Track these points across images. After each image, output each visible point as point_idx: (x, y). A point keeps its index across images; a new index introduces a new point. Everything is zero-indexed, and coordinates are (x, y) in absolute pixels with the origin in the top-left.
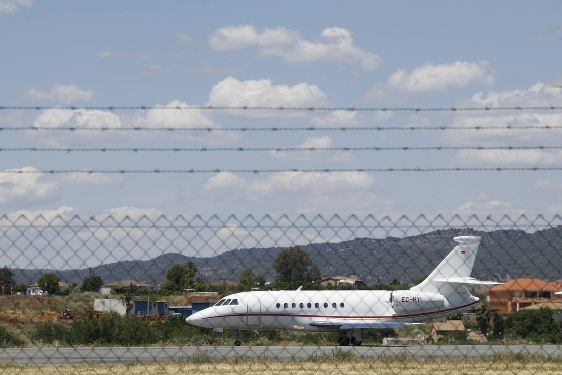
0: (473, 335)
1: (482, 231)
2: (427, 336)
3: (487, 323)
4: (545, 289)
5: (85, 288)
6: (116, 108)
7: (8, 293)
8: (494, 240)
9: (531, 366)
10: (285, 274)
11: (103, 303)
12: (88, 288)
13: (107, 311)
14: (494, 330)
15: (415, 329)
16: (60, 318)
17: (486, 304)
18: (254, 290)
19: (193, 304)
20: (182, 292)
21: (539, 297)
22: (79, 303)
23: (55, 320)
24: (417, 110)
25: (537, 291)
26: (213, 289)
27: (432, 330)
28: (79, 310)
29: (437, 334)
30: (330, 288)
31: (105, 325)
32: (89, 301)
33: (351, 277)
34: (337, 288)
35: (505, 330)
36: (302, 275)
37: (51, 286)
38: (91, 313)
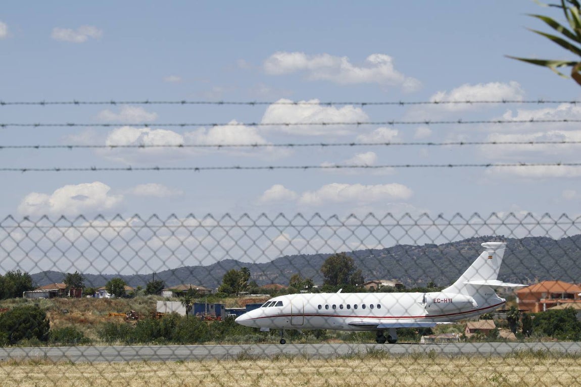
0: (503, 333)
1: (512, 238)
2: (461, 334)
3: (516, 322)
4: (570, 291)
5: (148, 292)
6: (47, 103)
7: (78, 296)
8: (523, 246)
9: (550, 361)
10: (331, 278)
11: (165, 305)
12: (151, 291)
13: (168, 313)
14: (523, 329)
15: (450, 327)
16: (126, 319)
17: (516, 305)
18: (303, 293)
19: (247, 306)
20: (237, 295)
21: (564, 298)
22: (142, 305)
23: (122, 320)
24: (363, 104)
25: (563, 293)
26: (265, 292)
27: (465, 329)
28: (143, 311)
29: (470, 332)
30: (372, 290)
31: (166, 324)
32: (152, 303)
33: (392, 281)
34: (379, 291)
35: (533, 328)
36: (347, 279)
37: (118, 290)
38: (155, 315)
